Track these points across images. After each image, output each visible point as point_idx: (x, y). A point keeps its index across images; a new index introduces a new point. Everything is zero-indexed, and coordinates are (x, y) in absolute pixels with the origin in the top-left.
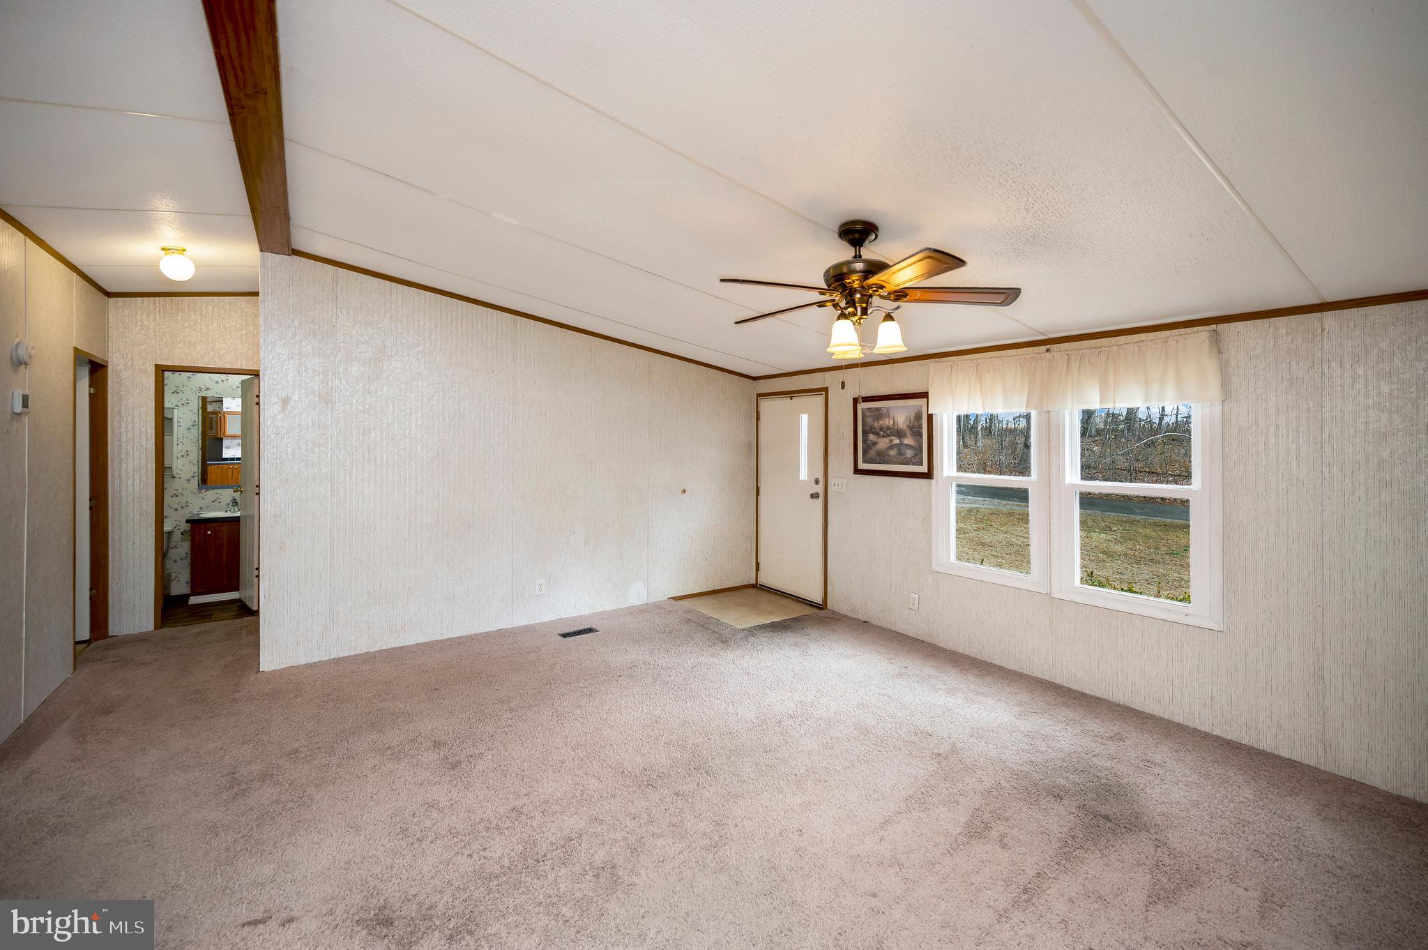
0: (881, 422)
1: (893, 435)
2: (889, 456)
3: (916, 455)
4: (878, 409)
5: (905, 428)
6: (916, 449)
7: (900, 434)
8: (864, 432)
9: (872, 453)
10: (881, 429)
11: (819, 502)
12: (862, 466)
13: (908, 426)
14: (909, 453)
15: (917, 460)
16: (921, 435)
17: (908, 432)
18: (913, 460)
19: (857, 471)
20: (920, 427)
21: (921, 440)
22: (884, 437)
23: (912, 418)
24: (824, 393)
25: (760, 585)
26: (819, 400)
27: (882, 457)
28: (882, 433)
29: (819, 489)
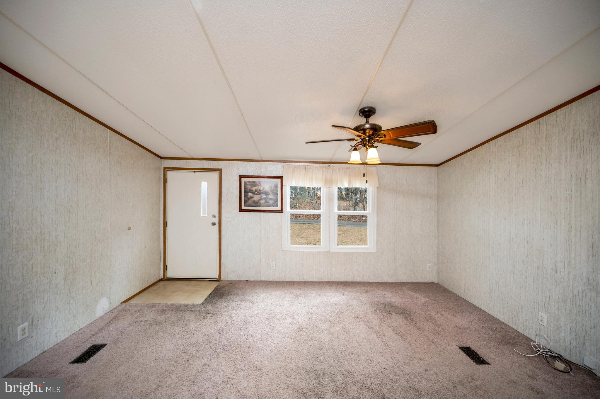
0: (255, 188)
1: (263, 194)
2: (260, 203)
3: (275, 203)
4: (254, 182)
5: (269, 191)
6: (275, 200)
7: (266, 193)
8: (245, 192)
9: (250, 202)
10: (256, 191)
11: (216, 227)
12: (243, 208)
13: (270, 190)
14: (271, 202)
15: (275, 205)
16: (277, 194)
17: (271, 193)
18: (273, 205)
19: (241, 210)
20: (277, 190)
21: (277, 196)
22: (257, 194)
23: (273, 187)
24: (219, 171)
25: (167, 278)
26: (216, 175)
27: (256, 204)
28: (256, 193)
29: (216, 220)
